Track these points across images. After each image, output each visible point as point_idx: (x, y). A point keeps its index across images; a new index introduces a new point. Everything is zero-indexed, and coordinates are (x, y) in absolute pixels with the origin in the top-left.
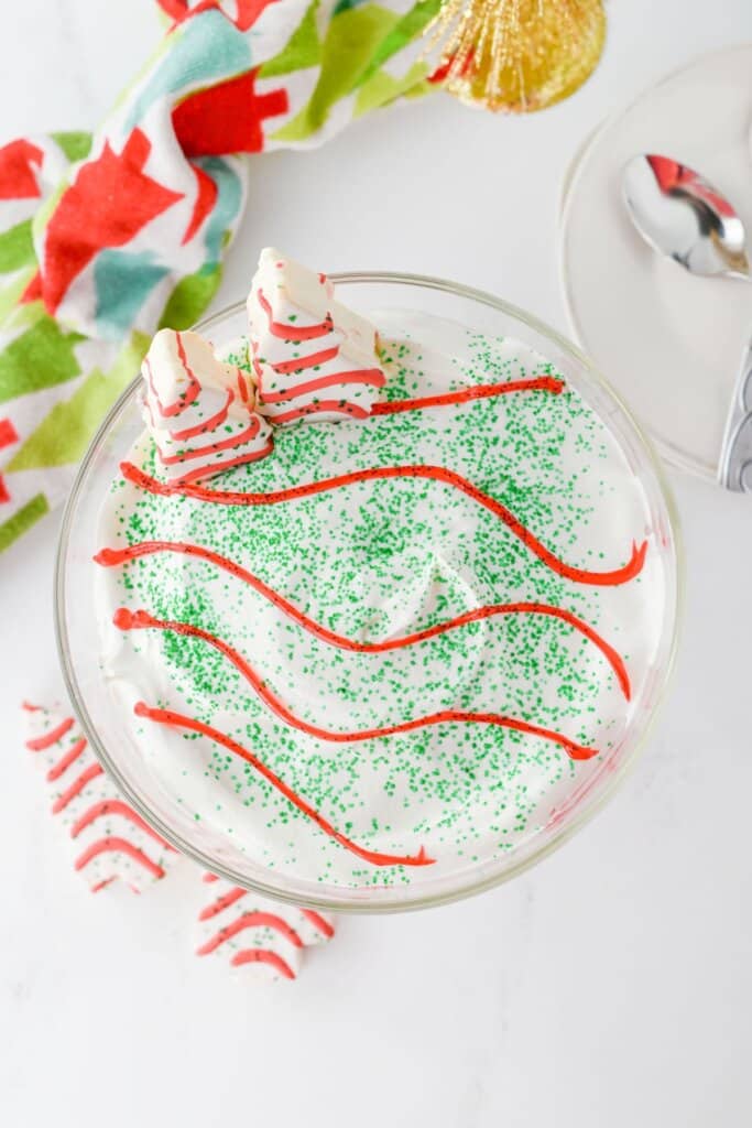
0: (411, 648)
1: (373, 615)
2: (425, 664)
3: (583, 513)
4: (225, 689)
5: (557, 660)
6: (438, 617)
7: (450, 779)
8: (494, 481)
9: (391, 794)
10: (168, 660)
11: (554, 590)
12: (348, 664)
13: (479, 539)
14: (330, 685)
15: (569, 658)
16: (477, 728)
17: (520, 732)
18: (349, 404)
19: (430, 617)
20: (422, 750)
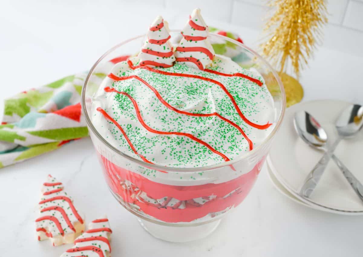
0: (189, 116)
1: (182, 103)
2: (191, 122)
3: (256, 111)
4: (127, 110)
5: (232, 140)
6: (201, 112)
7: (184, 156)
8: (233, 92)
9: (163, 154)
10: (115, 98)
11: (239, 122)
12: (168, 113)
13: (222, 101)
14: (160, 117)
15: (236, 141)
16: (199, 145)
17: (212, 152)
18: (200, 62)
19: (199, 111)
20: (179, 143)
